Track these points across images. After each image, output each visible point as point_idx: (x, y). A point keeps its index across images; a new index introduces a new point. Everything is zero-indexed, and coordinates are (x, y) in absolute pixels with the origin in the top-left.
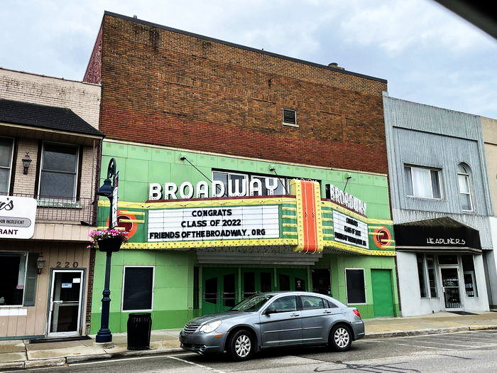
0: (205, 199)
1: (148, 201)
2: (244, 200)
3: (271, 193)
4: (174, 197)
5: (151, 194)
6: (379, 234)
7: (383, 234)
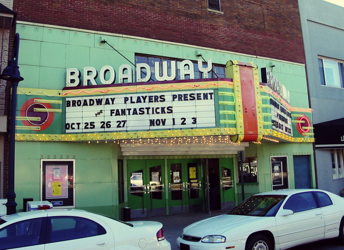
0: (129, 84)
1: (66, 88)
2: (174, 85)
3: (206, 76)
4: (94, 83)
5: (68, 81)
6: (300, 122)
7: (303, 122)
